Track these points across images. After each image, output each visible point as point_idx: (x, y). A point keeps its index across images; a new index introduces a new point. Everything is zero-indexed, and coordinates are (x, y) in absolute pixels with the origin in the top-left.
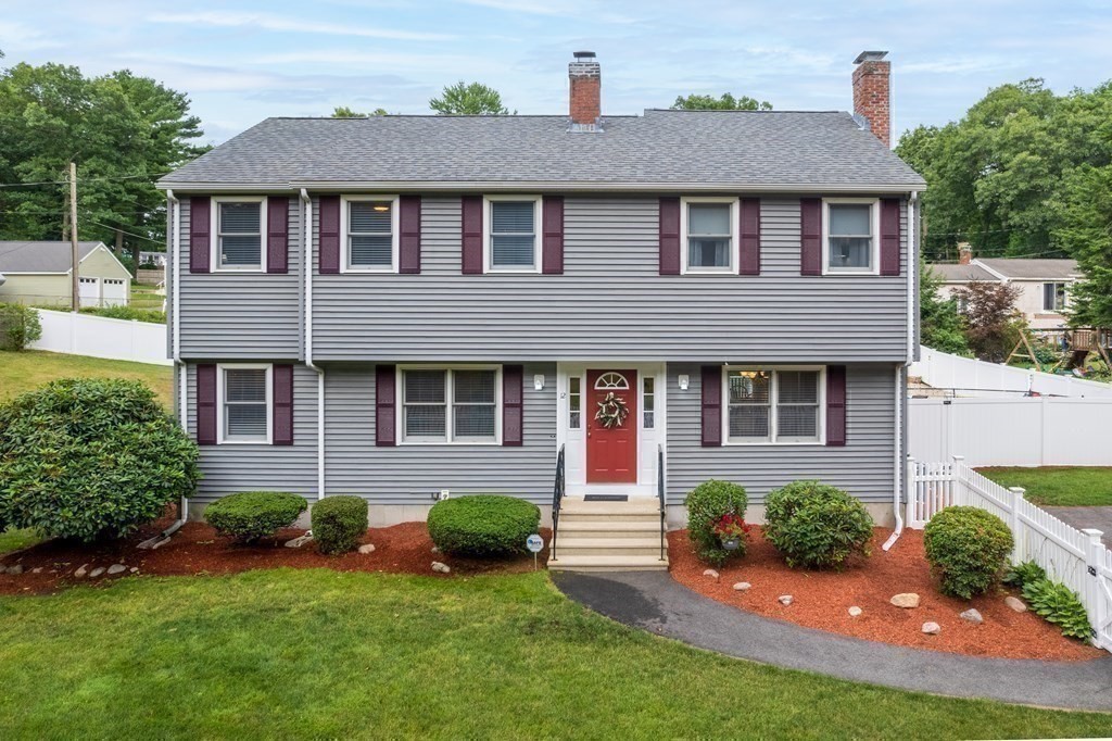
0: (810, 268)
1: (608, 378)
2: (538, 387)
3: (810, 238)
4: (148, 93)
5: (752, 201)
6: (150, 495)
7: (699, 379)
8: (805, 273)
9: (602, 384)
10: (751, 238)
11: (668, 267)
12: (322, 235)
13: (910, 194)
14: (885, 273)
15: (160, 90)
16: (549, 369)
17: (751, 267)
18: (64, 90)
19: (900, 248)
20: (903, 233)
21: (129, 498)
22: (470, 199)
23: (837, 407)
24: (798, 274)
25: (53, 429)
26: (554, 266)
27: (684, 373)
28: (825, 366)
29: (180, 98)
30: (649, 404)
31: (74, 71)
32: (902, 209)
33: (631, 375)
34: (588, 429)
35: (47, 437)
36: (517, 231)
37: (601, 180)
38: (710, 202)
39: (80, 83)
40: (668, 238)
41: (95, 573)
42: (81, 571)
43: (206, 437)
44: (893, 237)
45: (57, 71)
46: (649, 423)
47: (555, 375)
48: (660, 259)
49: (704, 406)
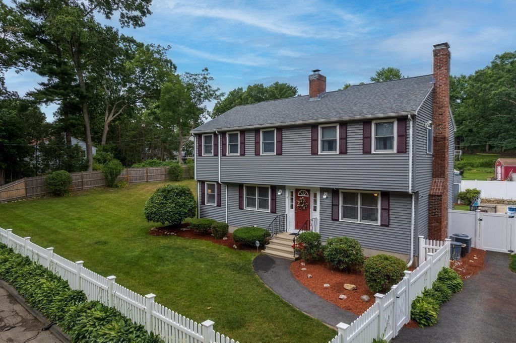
0: (367, 151)
1: (302, 192)
2: (279, 194)
3: (367, 138)
4: (283, 89)
5: (344, 124)
6: (177, 215)
7: (331, 194)
8: (364, 153)
9: (300, 194)
10: (344, 139)
11: (314, 152)
12: (223, 144)
13: (407, 116)
14: (399, 152)
15: (288, 86)
16: (283, 188)
17: (343, 151)
18: (259, 92)
19: (407, 140)
20: (408, 134)
21: (171, 215)
22: (257, 131)
23: (387, 210)
24: (362, 153)
25: (160, 196)
26: (280, 153)
27: (326, 192)
28: (380, 192)
29: (295, 88)
30: (315, 201)
31: (262, 85)
32: (408, 123)
33: (309, 191)
34: (296, 210)
35: (159, 198)
36: (269, 140)
37: (292, 121)
38: (329, 126)
39: (263, 89)
40: (314, 140)
41: (168, 234)
42: (166, 233)
43: (203, 203)
44: (403, 136)
45: (257, 86)
46: (315, 210)
47: (285, 190)
48: (312, 149)
49: (333, 205)
